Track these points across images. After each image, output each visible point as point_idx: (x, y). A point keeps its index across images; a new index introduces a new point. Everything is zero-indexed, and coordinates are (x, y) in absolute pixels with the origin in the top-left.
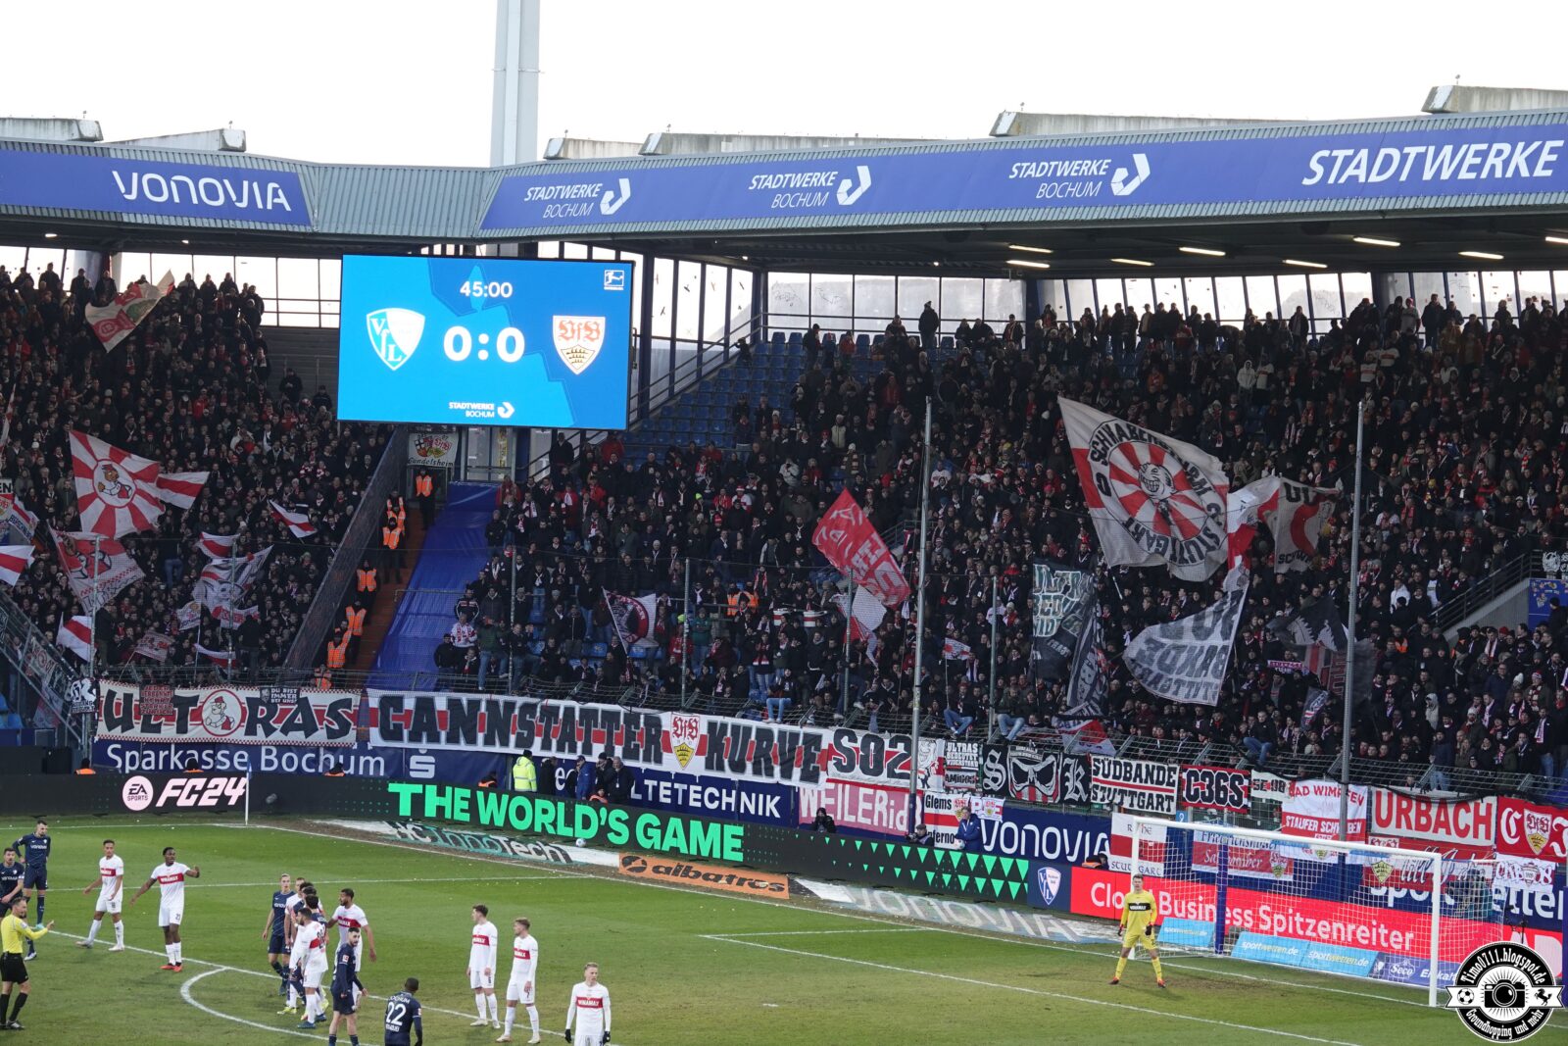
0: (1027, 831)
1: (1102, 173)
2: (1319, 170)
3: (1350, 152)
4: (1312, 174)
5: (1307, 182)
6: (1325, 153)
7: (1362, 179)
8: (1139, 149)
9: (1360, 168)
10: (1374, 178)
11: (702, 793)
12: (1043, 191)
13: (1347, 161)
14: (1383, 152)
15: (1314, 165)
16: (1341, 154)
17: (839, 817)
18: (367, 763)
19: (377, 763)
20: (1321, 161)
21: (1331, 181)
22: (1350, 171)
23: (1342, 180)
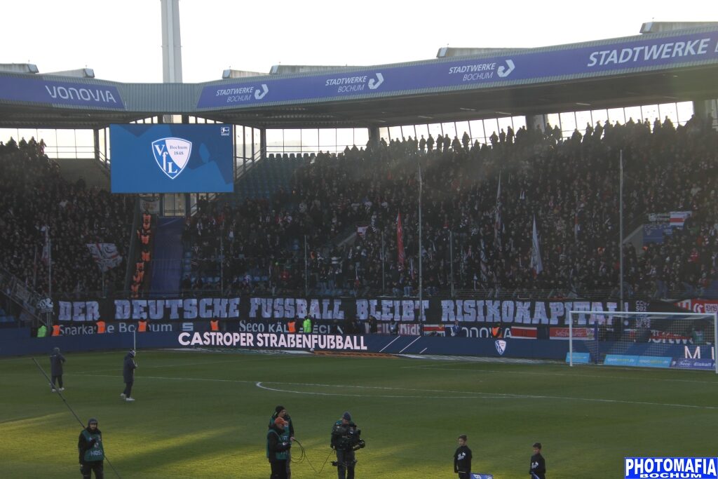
0: (472, 330)
1: (492, 69)
2: (595, 60)
3: (609, 52)
4: (592, 62)
5: (589, 65)
6: (597, 53)
7: (616, 62)
8: (508, 58)
9: (614, 57)
10: (621, 61)
11: (318, 328)
12: (466, 78)
13: (607, 56)
14: (624, 51)
15: (592, 58)
16: (604, 53)
17: (384, 332)
18: (164, 327)
19: (169, 327)
20: (595, 56)
21: (601, 63)
22: (609, 59)
23: (606, 63)
